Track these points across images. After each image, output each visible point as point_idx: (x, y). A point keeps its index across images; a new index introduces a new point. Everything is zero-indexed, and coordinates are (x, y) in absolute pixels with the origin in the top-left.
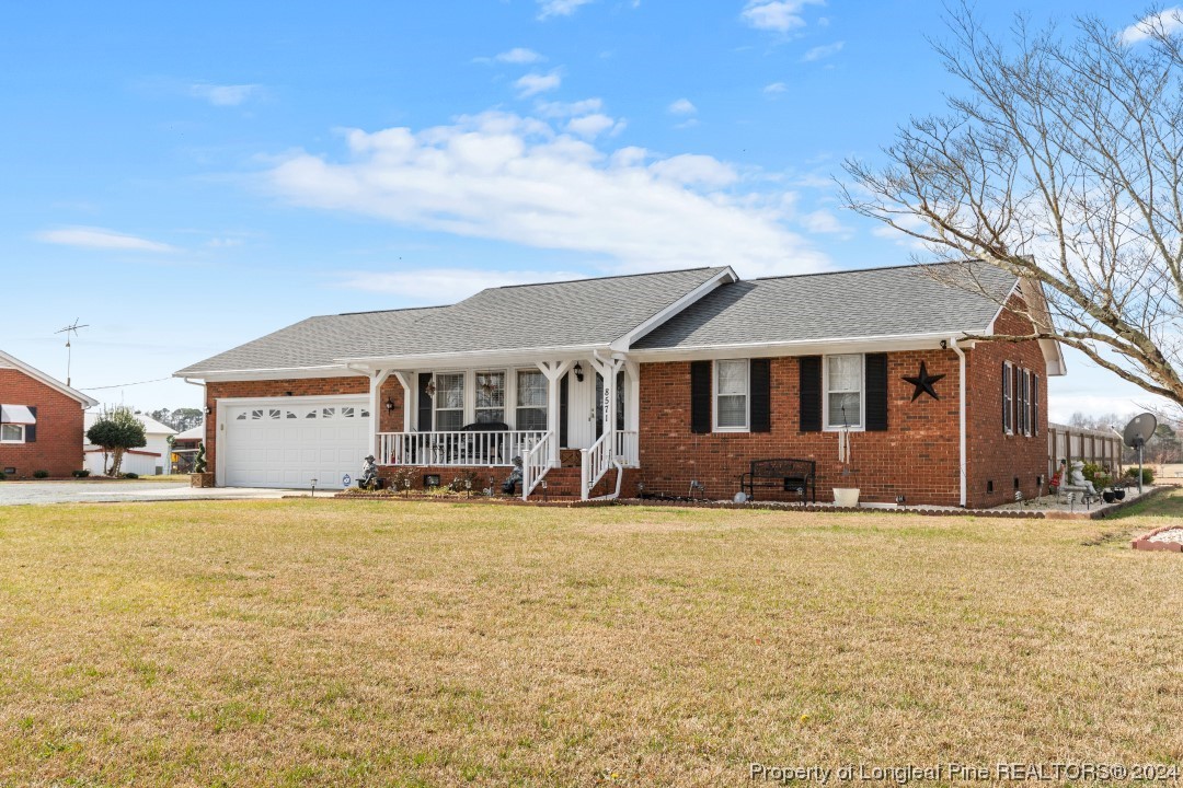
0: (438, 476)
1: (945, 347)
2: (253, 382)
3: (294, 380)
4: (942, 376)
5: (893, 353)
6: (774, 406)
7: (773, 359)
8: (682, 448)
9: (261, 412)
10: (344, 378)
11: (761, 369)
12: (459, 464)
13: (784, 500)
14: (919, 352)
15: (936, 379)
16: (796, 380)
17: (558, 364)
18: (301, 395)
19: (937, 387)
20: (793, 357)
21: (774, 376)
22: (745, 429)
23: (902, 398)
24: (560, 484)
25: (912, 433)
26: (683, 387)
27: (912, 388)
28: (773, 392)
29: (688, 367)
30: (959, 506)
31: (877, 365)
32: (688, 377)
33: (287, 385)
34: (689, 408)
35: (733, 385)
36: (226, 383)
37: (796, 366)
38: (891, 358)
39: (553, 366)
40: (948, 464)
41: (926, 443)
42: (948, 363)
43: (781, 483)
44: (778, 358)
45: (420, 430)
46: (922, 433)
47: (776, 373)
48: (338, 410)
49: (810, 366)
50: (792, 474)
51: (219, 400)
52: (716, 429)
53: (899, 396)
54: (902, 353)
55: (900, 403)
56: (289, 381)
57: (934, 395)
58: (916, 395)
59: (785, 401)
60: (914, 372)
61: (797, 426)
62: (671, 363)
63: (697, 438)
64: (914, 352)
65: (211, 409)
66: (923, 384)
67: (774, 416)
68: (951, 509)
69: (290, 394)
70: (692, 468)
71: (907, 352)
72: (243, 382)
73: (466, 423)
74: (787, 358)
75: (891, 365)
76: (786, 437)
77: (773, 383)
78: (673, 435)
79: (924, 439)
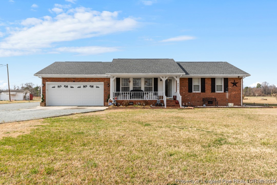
0: (133, 102)
1: (238, 77)
2: (60, 78)
3: (75, 78)
4: (238, 83)
5: (229, 78)
6: (206, 87)
7: (206, 78)
8: (186, 96)
9: (61, 86)
10: (93, 78)
11: (203, 80)
12: (138, 99)
13: (208, 106)
14: (234, 78)
15: (237, 83)
16: (210, 82)
17: (166, 77)
18: (78, 82)
19: (237, 85)
20: (210, 78)
21: (206, 82)
22: (200, 92)
23: (231, 86)
24: (169, 104)
25: (232, 93)
26: (187, 83)
27: (232, 85)
28: (206, 84)
29: (187, 79)
30: (241, 106)
31: (226, 80)
32: (187, 81)
33: (73, 79)
34: (188, 87)
35: (196, 83)
36: (50, 78)
37: (210, 80)
38: (229, 79)
39: (164, 78)
40: (239, 98)
41: (235, 95)
42: (239, 80)
43: (207, 102)
44: (207, 78)
45: (116, 91)
46: (234, 93)
47: (206, 81)
48: (88, 86)
49: (213, 80)
50: (209, 100)
51: (47, 83)
52: (193, 92)
53: (230, 86)
55: (230, 87)
56: (73, 78)
57: (236, 86)
58: (233, 86)
59: (208, 86)
60: (233, 82)
61: (211, 91)
62: (184, 78)
63: (189, 93)
64: (233, 78)
65: (44, 85)
66: (235, 84)
67: (206, 89)
68: (240, 107)
69: (74, 81)
70: (188, 99)
71: (231, 78)
72: (56, 78)
73: (130, 90)
74: (209, 78)
76: (208, 94)
77: (206, 83)
78: (184, 93)
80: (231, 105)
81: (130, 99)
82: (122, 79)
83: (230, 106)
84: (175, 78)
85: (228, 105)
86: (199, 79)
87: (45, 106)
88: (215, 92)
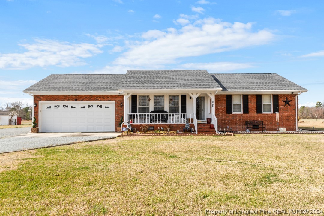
0: (154, 127)
1: (292, 94)
2: (58, 96)
3: (78, 96)
4: (291, 101)
5: (280, 95)
6: (249, 107)
7: (249, 95)
8: (224, 118)
9: (59, 106)
10: (101, 95)
11: (246, 98)
13: (252, 131)
14: (286, 95)
16: (255, 100)
17: (197, 94)
18: (81, 100)
19: (290, 103)
20: (254, 95)
22: (242, 113)
23: (282, 106)
25: (284, 114)
26: (224, 101)
27: (284, 103)
28: (249, 103)
29: (225, 96)
30: (296, 131)
31: (276, 97)
32: (225, 99)
33: (74, 97)
34: (226, 107)
35: (237, 101)
36: (44, 95)
37: (255, 97)
40: (293, 121)
41: (288, 116)
42: (293, 97)
43: (252, 127)
44: (250, 95)
46: (287, 114)
47: (250, 99)
48: (95, 106)
49: (259, 97)
50: (254, 124)
51: (40, 102)
52: (233, 113)
53: (281, 105)
54: (282, 95)
55: (282, 107)
56: (75, 95)
57: (289, 105)
58: (285, 105)
59: (252, 105)
60: (285, 99)
61: (256, 112)
62: (220, 95)
63: (228, 115)
64: (285, 95)
65: (36, 105)
66: (287, 102)
67: (249, 109)
68: (294, 132)
69: (76, 100)
70: (227, 123)
71: (283, 95)
72: (53, 96)
73: (150, 111)
74: (253, 95)
75: (279, 97)
76: (253, 115)
77: (249, 101)
78: (221, 114)
79: (287, 115)
80: (283, 129)
81: (149, 123)
82: (139, 96)
83: (281, 132)
84: (209, 95)
85: (279, 130)
86: (240, 95)
87: (38, 132)
88: (261, 113)
